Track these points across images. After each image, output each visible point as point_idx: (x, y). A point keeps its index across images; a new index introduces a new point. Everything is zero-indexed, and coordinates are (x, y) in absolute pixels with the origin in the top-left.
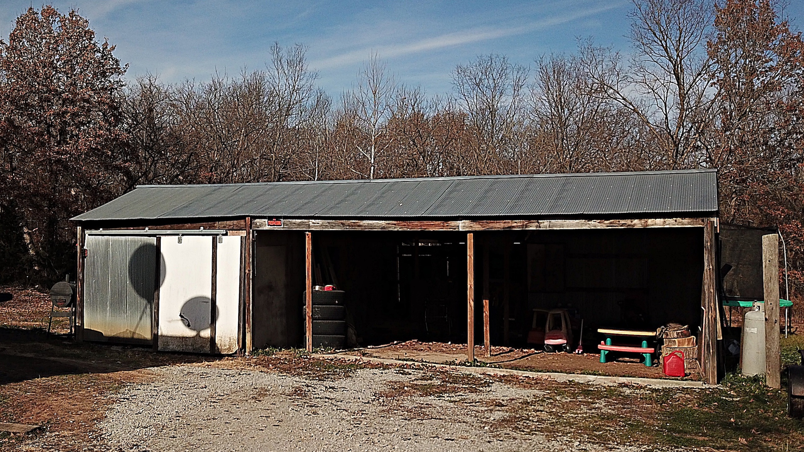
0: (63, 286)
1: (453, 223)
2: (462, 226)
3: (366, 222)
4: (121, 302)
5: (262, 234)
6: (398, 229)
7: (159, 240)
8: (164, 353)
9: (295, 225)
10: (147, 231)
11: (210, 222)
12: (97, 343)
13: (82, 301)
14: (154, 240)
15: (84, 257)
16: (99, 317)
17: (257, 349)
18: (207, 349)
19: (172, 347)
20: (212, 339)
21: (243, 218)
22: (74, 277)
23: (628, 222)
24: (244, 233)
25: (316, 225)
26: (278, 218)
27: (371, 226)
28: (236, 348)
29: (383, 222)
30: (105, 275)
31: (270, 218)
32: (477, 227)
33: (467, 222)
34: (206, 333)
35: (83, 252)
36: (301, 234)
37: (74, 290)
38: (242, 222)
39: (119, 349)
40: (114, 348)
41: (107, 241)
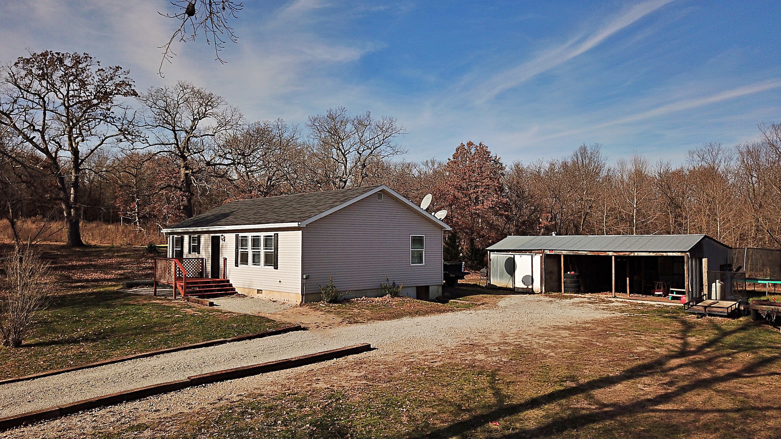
0: (484, 270)
1: (608, 253)
2: (610, 254)
3: (579, 252)
4: (502, 276)
5: (548, 256)
6: (590, 254)
7: (514, 256)
8: (517, 292)
9: (557, 252)
10: (510, 253)
11: (530, 251)
12: (495, 289)
13: (490, 275)
14: (512, 256)
15: (490, 261)
16: (496, 280)
17: (546, 292)
18: (531, 291)
19: (520, 290)
20: (532, 289)
21: (541, 250)
22: (487, 267)
23: (662, 253)
24: (541, 255)
25: (564, 253)
26: (552, 250)
27: (582, 253)
28: (540, 291)
29: (586, 252)
30: (497, 267)
31: (550, 250)
32: (615, 254)
33: (612, 253)
34: (530, 287)
35: (490, 259)
36: (560, 255)
37: (487, 271)
38: (541, 251)
39: (502, 291)
40: (501, 290)
41: (498, 256)
